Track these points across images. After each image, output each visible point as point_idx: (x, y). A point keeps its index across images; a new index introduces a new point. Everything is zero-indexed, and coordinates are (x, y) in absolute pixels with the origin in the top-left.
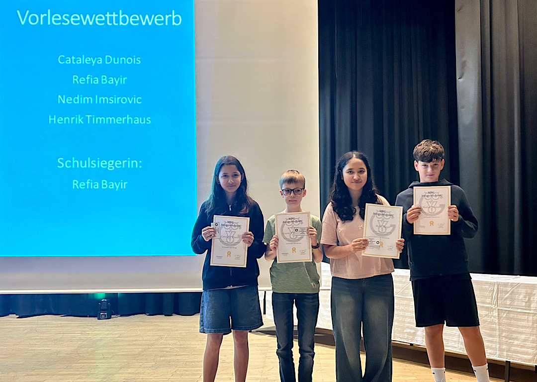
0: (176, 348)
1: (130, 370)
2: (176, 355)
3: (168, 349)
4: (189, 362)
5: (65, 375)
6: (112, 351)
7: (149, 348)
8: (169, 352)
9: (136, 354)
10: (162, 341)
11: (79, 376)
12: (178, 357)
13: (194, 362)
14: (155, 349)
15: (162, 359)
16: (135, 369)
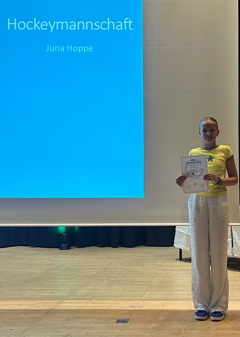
0: (124, 271)
1: (89, 287)
2: (124, 277)
3: (117, 272)
4: (135, 281)
5: (40, 290)
7: (102, 271)
8: (119, 274)
9: (93, 276)
10: (113, 266)
11: (51, 291)
12: (125, 278)
13: (139, 282)
14: (107, 272)
15: (114, 279)
16: (94, 287)
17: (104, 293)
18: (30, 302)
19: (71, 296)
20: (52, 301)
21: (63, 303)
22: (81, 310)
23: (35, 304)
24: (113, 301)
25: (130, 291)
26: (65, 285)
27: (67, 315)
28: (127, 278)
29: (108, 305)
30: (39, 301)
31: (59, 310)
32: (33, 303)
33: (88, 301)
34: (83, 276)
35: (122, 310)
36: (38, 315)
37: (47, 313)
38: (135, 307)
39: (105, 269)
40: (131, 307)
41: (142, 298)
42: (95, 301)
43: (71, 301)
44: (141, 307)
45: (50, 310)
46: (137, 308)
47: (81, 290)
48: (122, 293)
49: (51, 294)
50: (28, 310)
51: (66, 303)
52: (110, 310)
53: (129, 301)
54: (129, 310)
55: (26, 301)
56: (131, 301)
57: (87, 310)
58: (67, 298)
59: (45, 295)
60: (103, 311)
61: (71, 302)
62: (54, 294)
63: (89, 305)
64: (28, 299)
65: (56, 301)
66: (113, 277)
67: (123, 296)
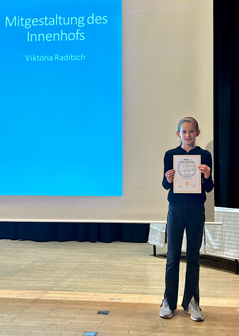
0: (102, 265)
1: (71, 279)
2: (103, 270)
3: (96, 266)
4: (113, 275)
5: (27, 280)
7: (82, 264)
8: (98, 268)
11: (36, 282)
12: (104, 272)
13: (117, 275)
14: (87, 265)
16: (75, 279)
17: (85, 285)
18: (18, 292)
19: (55, 287)
20: (37, 291)
21: (48, 293)
22: (64, 300)
23: (23, 293)
24: (94, 293)
25: (109, 284)
26: (49, 277)
27: (52, 305)
28: (105, 271)
29: (89, 297)
30: (26, 291)
31: (44, 300)
32: (21, 292)
33: (70, 292)
35: (102, 302)
36: (25, 304)
38: (115, 299)
39: (85, 262)
40: (111, 299)
41: (120, 291)
42: (77, 293)
44: (120, 299)
46: (116, 301)
47: (64, 281)
48: (102, 285)
49: (37, 285)
50: (16, 299)
52: (91, 302)
53: (108, 294)
54: (109, 302)
55: (14, 290)
56: (110, 294)
57: (70, 301)
58: (51, 289)
59: (31, 285)
60: (83, 303)
61: (55, 293)
62: (39, 285)
63: (71, 296)
64: (16, 289)
66: (93, 271)
67: (103, 289)
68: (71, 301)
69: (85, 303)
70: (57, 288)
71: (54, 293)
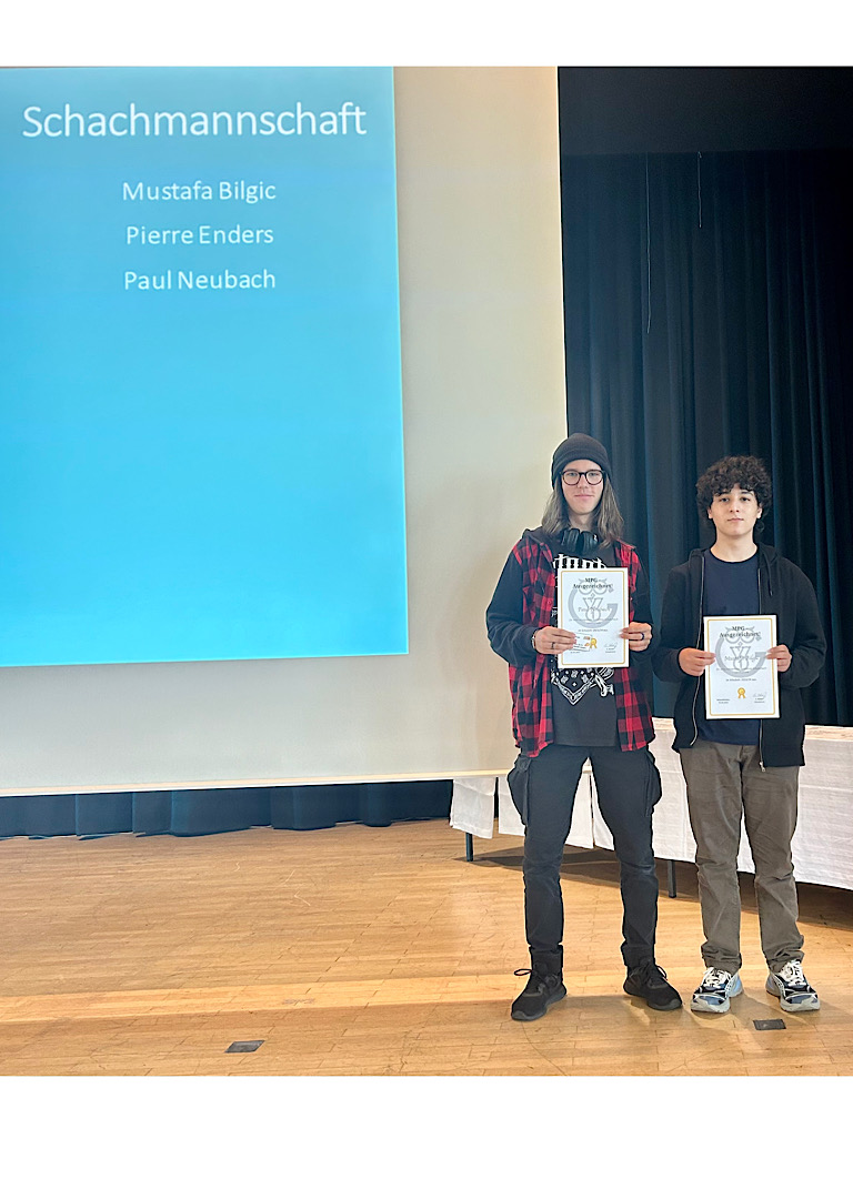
0: (306, 899)
1: (194, 950)
2: (300, 915)
3: (288, 903)
4: (324, 928)
6: (170, 909)
7: (248, 901)
8: (290, 908)
9: (218, 915)
10: (281, 885)
11: (81, 967)
12: (302, 920)
13: (336, 927)
14: (262, 903)
15: (271, 922)
16: (206, 948)
17: (226, 964)
18: (10, 1003)
19: (133, 978)
20: (70, 997)
21: (101, 1000)
22: (142, 1018)
23: (23, 1006)
24: (241, 988)
25: (300, 956)
26: (130, 947)
27: (96, 1036)
28: (307, 917)
29: (223, 1000)
30: (36, 998)
31: (81, 1023)
32: (19, 1004)
33: (172, 991)
34: (190, 917)
35: (256, 1013)
36: (18, 1041)
37: (42, 1034)
38: (296, 1002)
39: (259, 893)
40: (286, 1002)
41: (324, 975)
42: (192, 991)
43: (123, 994)
44: (312, 1001)
45: (55, 1024)
46: (300, 1005)
47: (169, 958)
48: (279, 962)
49: (80, 976)
51: (109, 1000)
52: (225, 1014)
53: (284, 987)
54: (276, 1012)
56: (291, 986)
57: (159, 1018)
58: (116, 985)
59: (61, 977)
60: (200, 1020)
61: (125, 997)
62: (87, 975)
63: (171, 1002)
65: (81, 996)
66: (272, 918)
67: (276, 972)
68: (164, 1017)
69: (203, 1021)
70: (135, 983)
71: (119, 999)
